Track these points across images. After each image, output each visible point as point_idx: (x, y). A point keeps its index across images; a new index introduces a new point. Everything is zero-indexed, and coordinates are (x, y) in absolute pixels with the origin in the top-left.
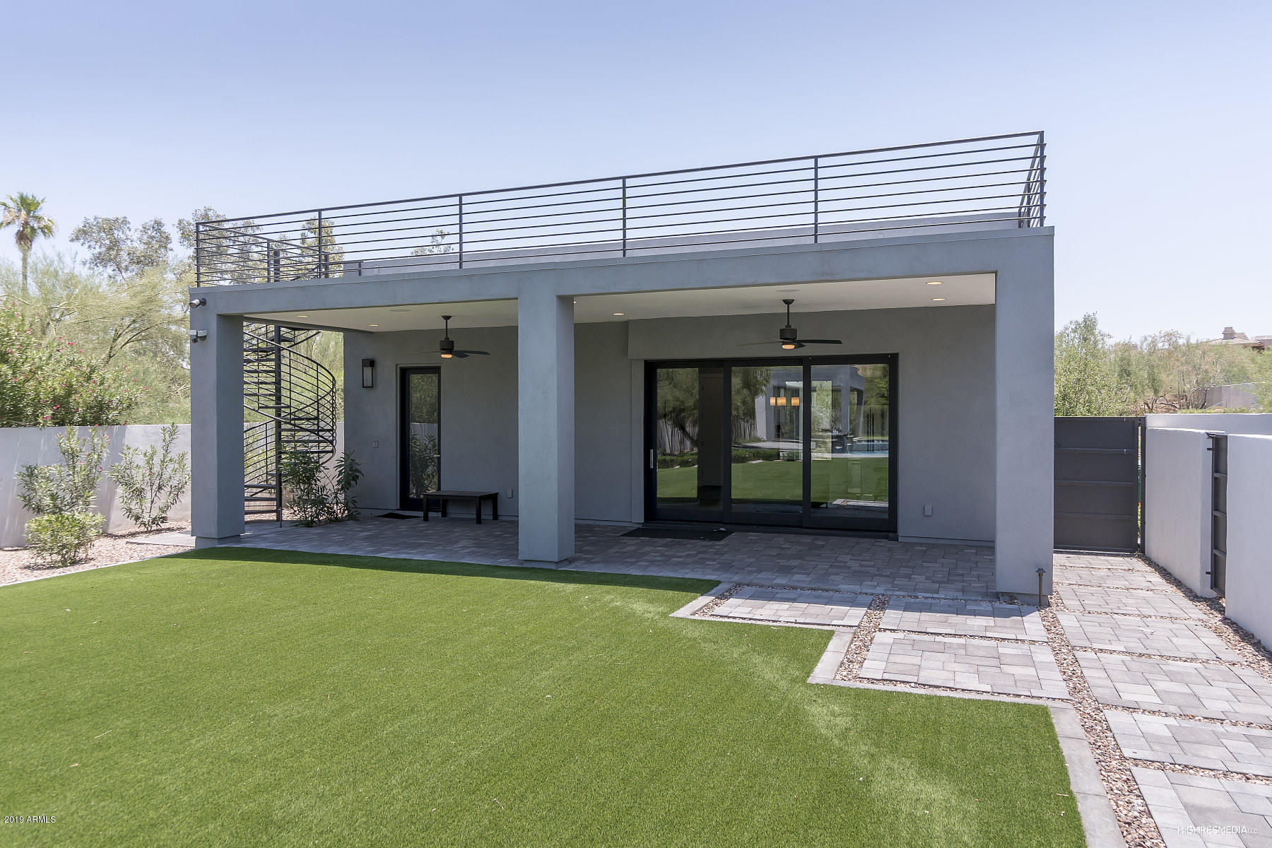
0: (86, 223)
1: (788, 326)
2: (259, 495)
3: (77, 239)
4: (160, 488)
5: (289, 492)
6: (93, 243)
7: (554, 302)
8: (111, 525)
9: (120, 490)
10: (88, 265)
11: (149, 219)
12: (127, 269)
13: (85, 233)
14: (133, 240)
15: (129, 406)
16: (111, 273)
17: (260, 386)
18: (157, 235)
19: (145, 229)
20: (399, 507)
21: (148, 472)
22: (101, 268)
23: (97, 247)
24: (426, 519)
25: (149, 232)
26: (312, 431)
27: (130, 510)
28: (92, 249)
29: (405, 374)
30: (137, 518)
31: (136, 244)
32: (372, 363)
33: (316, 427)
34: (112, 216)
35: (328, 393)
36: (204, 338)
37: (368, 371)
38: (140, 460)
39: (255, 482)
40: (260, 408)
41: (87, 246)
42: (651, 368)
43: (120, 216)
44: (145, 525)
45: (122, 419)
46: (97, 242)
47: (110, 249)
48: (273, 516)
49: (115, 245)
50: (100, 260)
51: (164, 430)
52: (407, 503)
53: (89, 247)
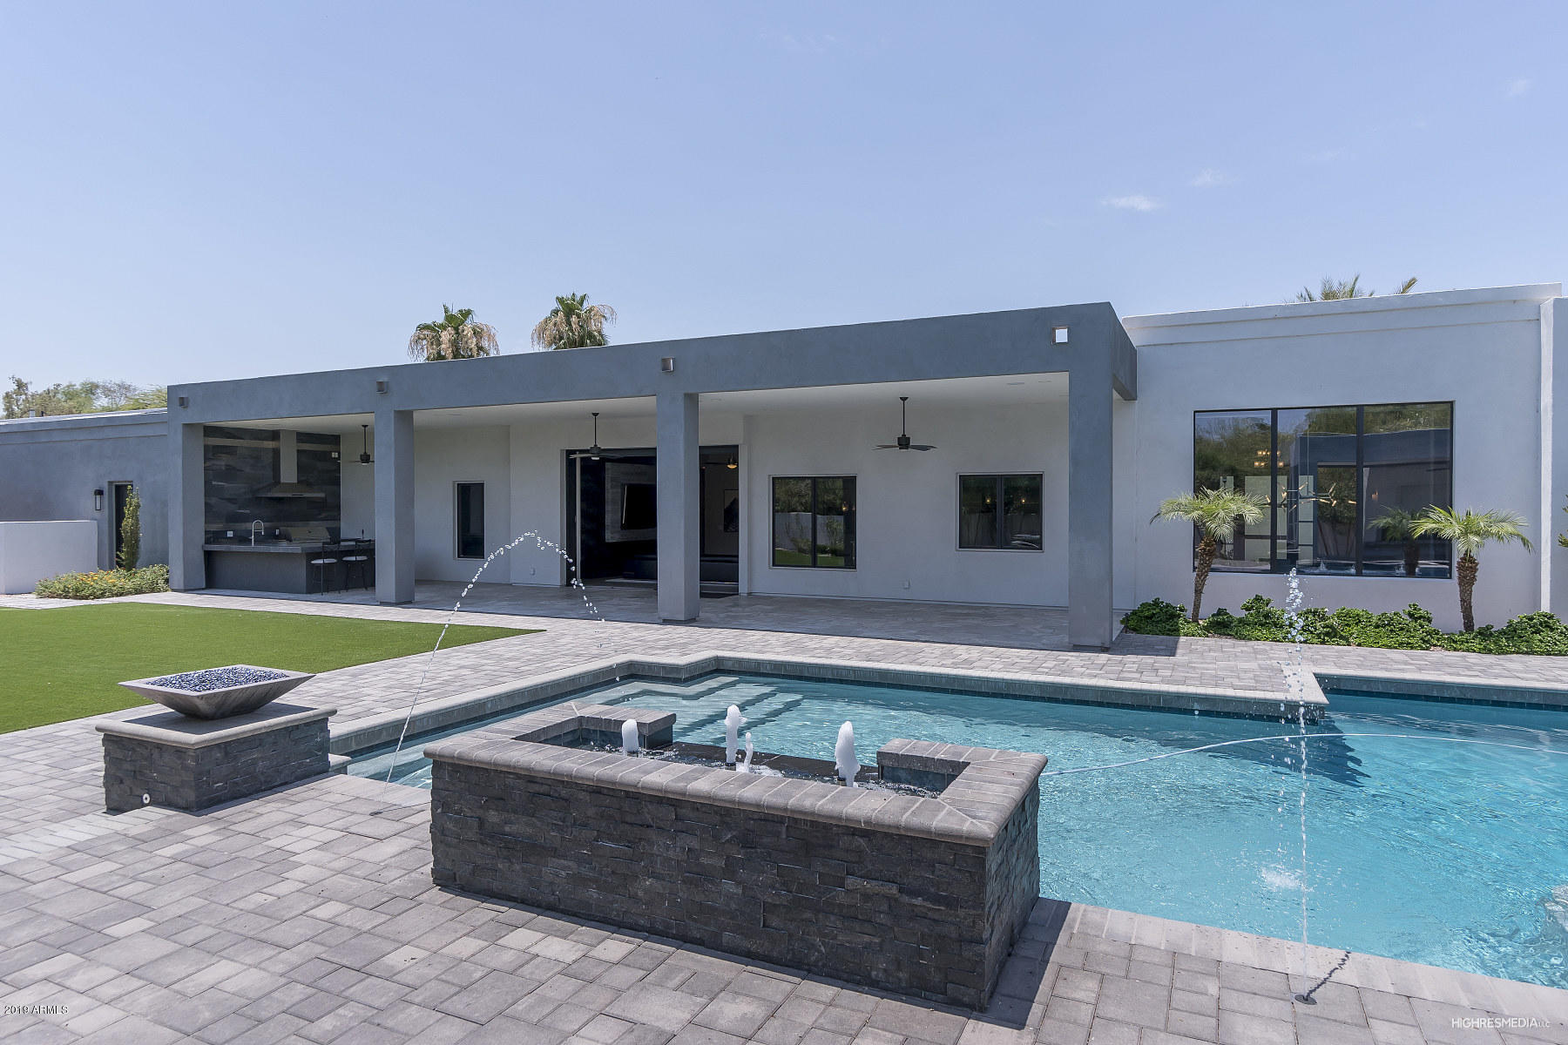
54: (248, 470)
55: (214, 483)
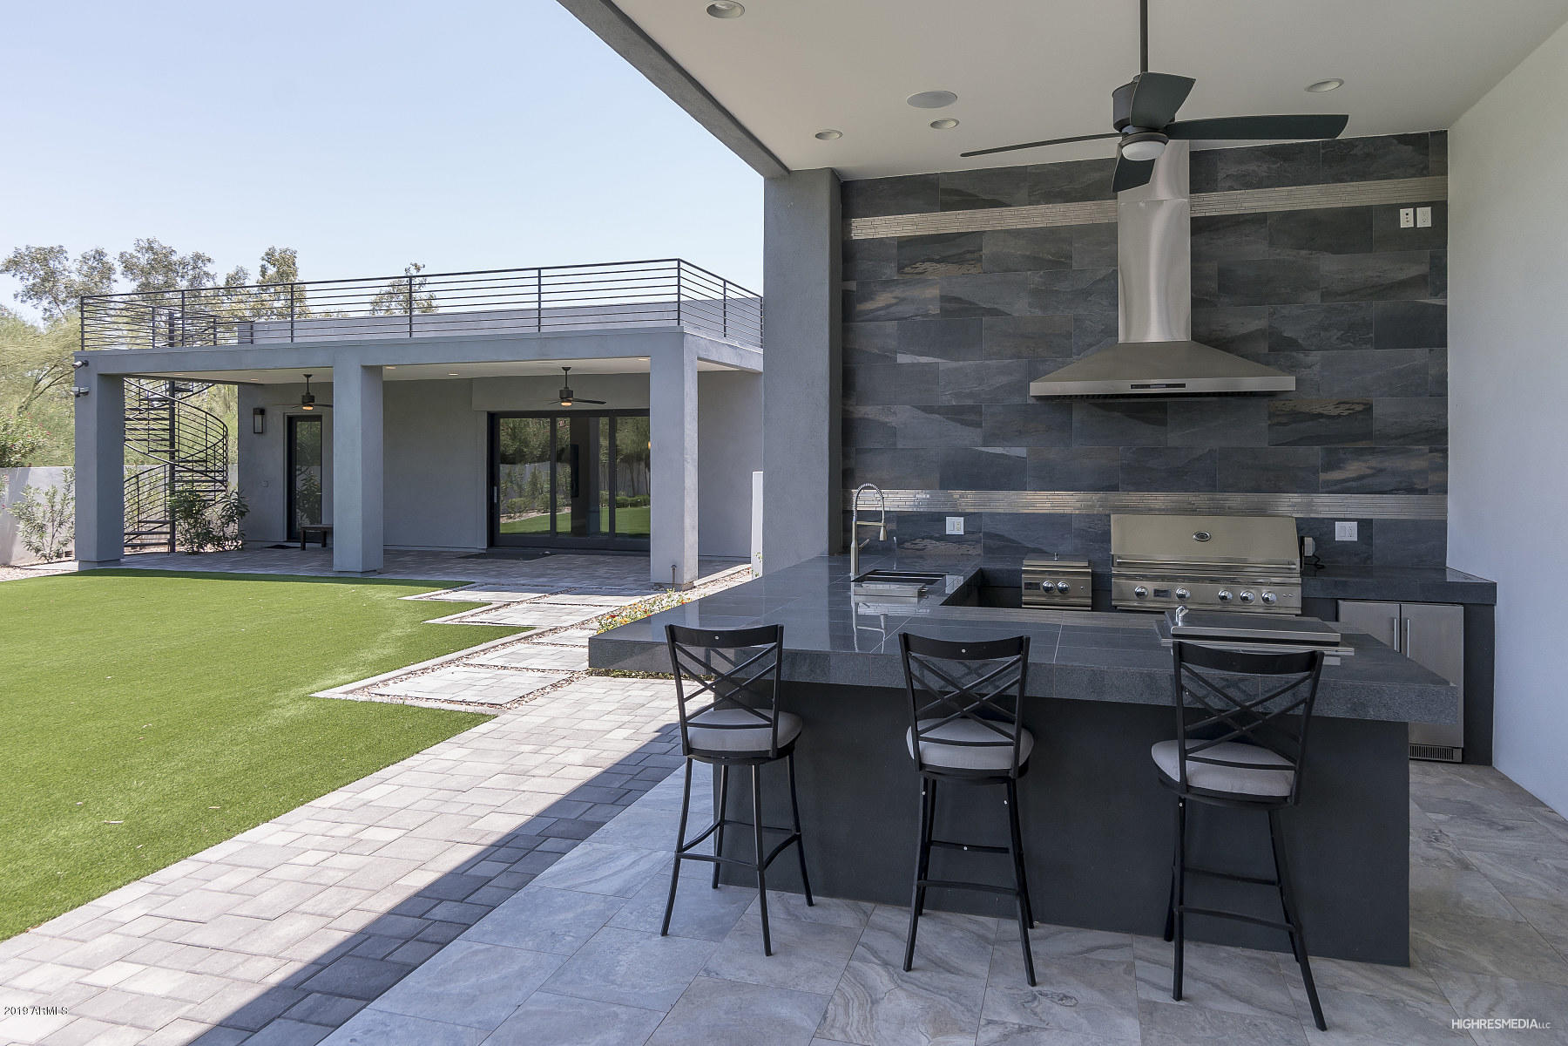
0: (18, 253)
1: (566, 388)
2: (159, 530)
3: (7, 270)
4: (61, 524)
5: (182, 526)
6: (26, 275)
7: (360, 370)
8: (14, 558)
9: (22, 525)
10: (20, 298)
11: (89, 249)
12: (64, 302)
13: (16, 263)
14: (72, 271)
15: (32, 450)
16: (47, 306)
17: (151, 432)
18: (99, 265)
19: (85, 259)
20: (286, 539)
21: (49, 509)
22: (35, 301)
23: (31, 278)
24: (304, 548)
25: (90, 263)
26: (201, 472)
27: (29, 544)
28: (25, 281)
29: (291, 422)
30: (37, 550)
31: (74, 276)
32: (262, 412)
33: (204, 469)
34: (47, 245)
35: (220, 441)
36: (86, 393)
37: (259, 418)
38: (43, 500)
39: (154, 518)
40: (149, 451)
41: (18, 277)
42: (493, 419)
43: (55, 245)
44: (45, 557)
45: (27, 461)
46: (30, 274)
47: (44, 280)
48: (165, 549)
49: (51, 276)
50: (34, 293)
51: (65, 472)
52: (292, 534)
53: (22, 278)
54: (1021, 307)
55: (903, 359)
